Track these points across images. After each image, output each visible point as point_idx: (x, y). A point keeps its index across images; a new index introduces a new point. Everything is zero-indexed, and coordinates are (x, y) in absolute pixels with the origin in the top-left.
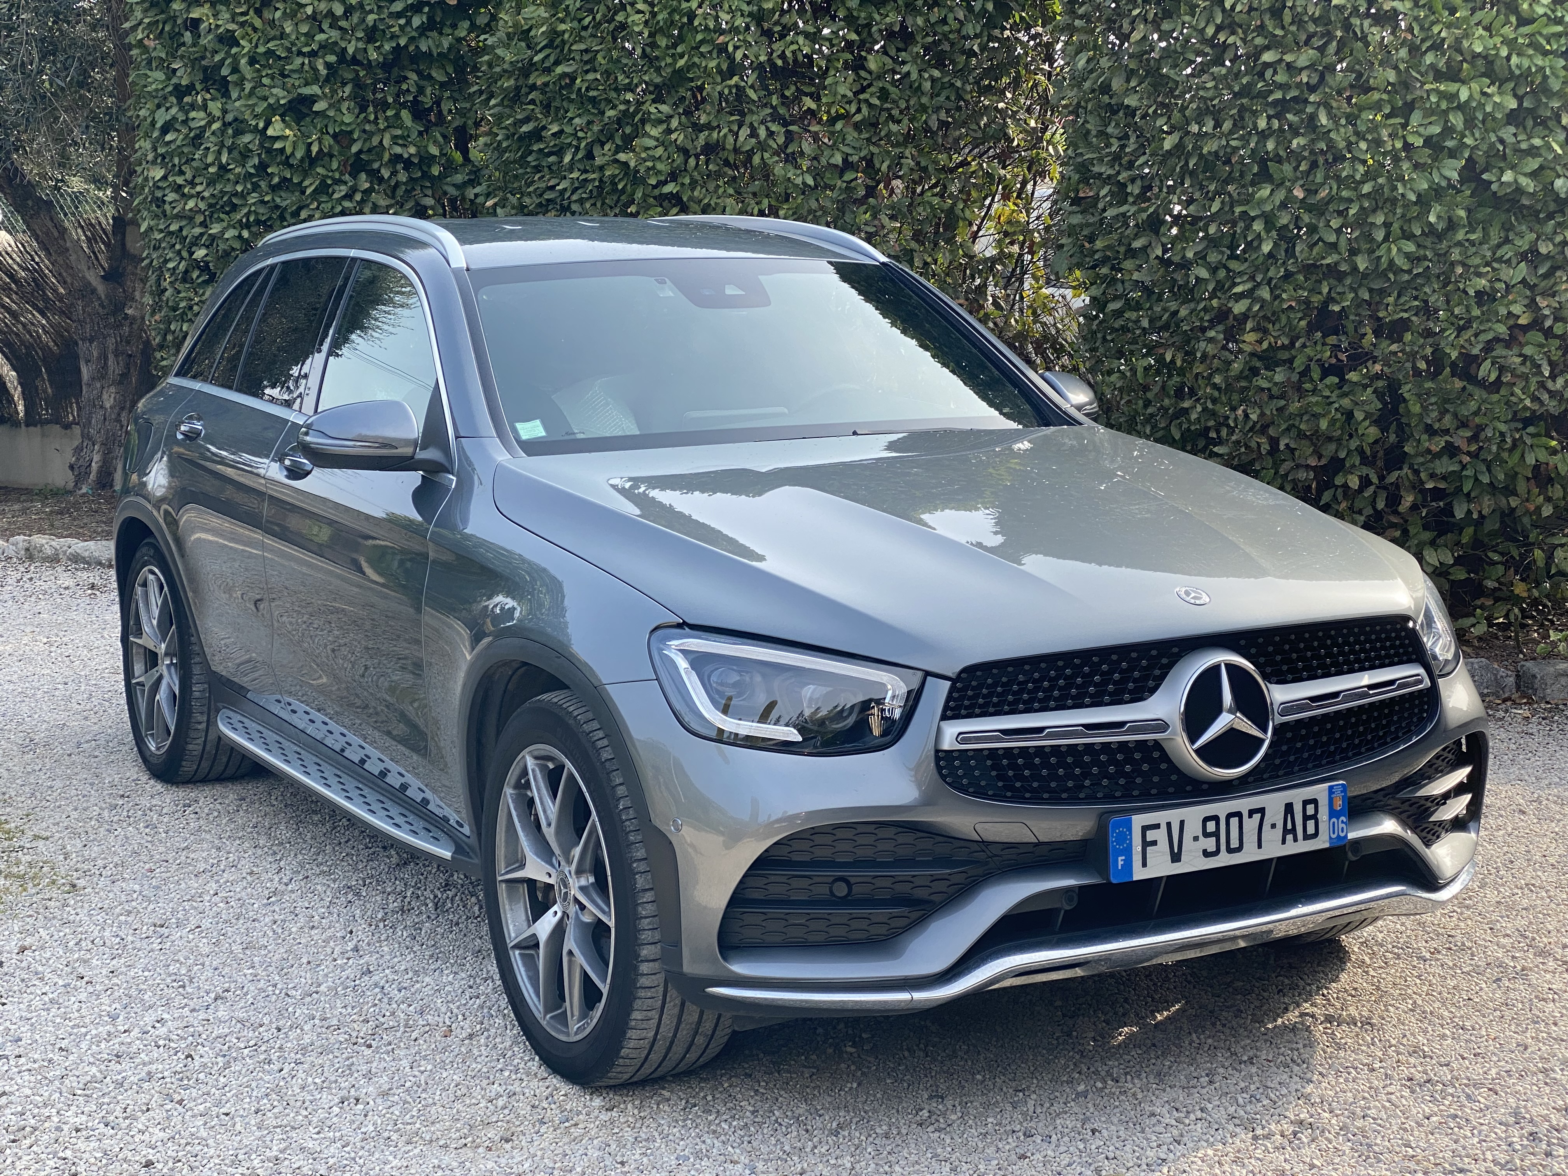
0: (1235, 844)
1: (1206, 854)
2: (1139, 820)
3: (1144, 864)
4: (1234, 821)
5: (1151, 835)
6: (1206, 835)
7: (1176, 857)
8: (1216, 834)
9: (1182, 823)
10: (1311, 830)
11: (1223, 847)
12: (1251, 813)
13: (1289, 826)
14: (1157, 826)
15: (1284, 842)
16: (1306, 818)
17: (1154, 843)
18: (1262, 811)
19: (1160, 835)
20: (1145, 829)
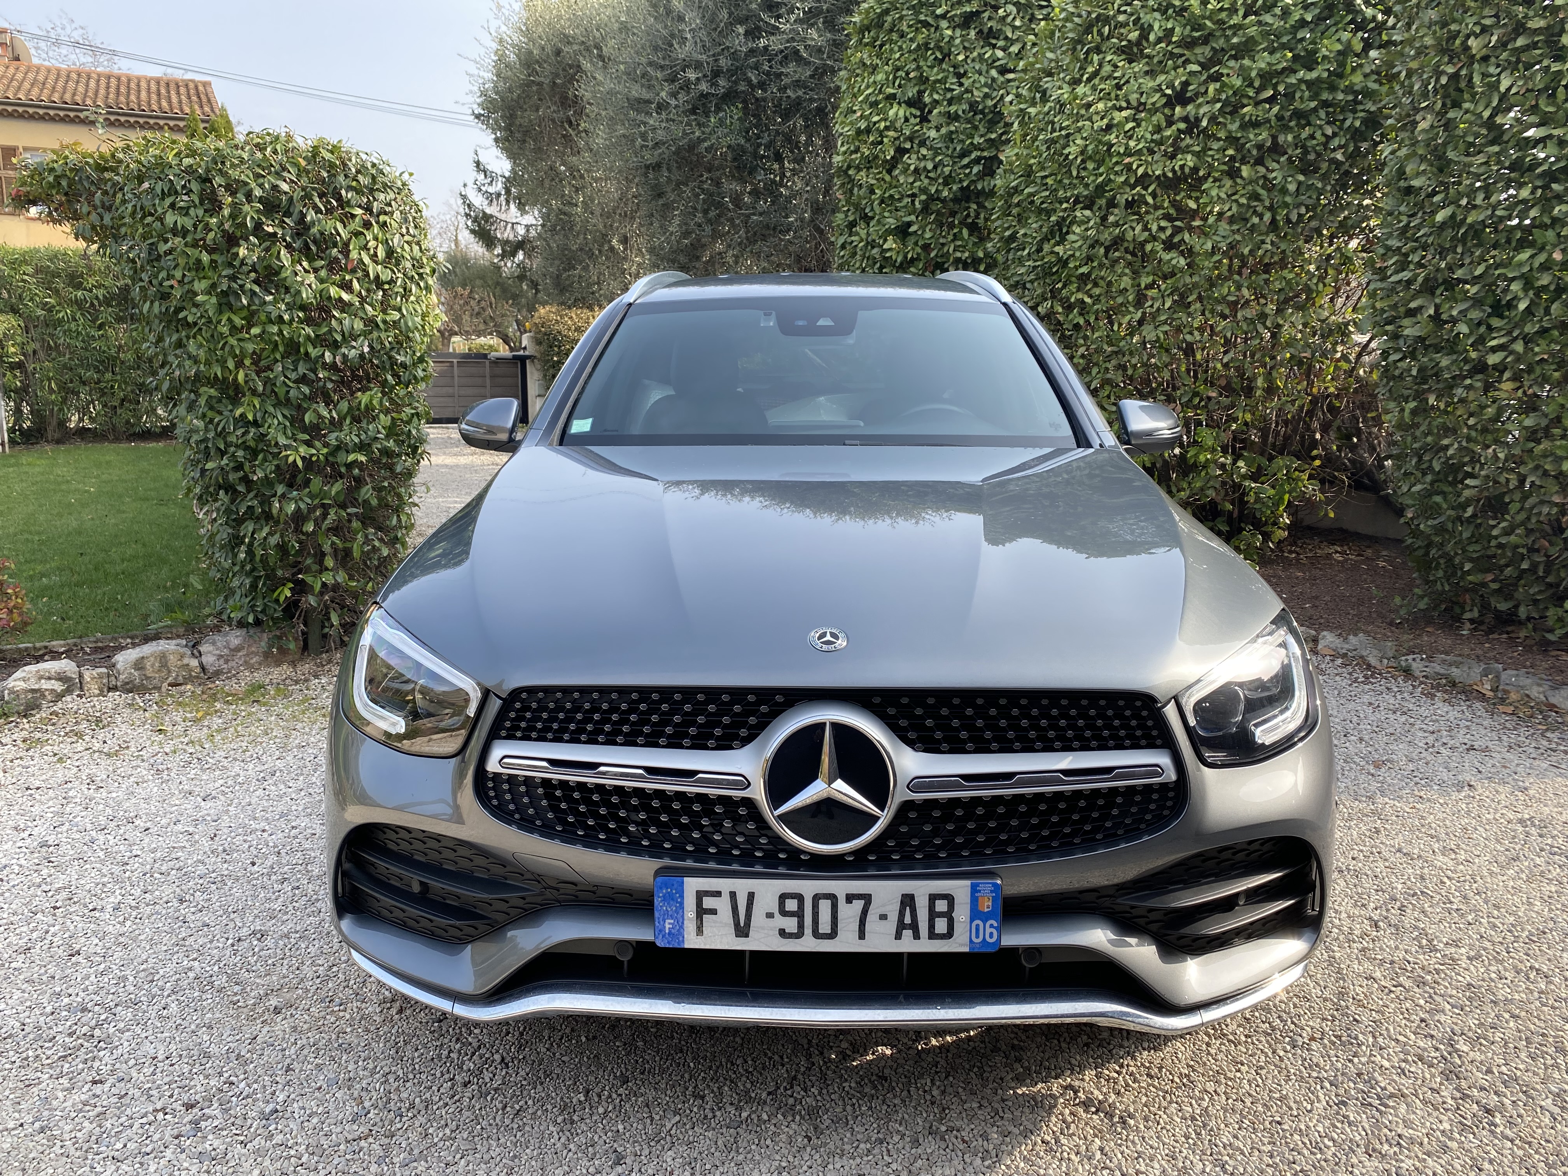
0: (825, 927)
1: (783, 933)
2: (692, 885)
3: (700, 930)
4: (825, 906)
5: (708, 902)
6: (784, 913)
7: (742, 931)
8: (799, 915)
9: (751, 896)
10: (941, 926)
11: (808, 930)
12: (850, 898)
13: (908, 920)
14: (718, 894)
15: (898, 936)
16: (933, 915)
17: (713, 912)
18: (867, 898)
19: (722, 905)
20: (700, 895)
